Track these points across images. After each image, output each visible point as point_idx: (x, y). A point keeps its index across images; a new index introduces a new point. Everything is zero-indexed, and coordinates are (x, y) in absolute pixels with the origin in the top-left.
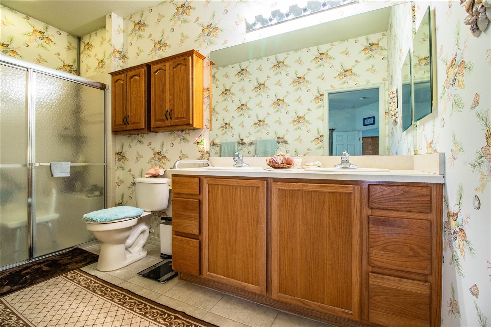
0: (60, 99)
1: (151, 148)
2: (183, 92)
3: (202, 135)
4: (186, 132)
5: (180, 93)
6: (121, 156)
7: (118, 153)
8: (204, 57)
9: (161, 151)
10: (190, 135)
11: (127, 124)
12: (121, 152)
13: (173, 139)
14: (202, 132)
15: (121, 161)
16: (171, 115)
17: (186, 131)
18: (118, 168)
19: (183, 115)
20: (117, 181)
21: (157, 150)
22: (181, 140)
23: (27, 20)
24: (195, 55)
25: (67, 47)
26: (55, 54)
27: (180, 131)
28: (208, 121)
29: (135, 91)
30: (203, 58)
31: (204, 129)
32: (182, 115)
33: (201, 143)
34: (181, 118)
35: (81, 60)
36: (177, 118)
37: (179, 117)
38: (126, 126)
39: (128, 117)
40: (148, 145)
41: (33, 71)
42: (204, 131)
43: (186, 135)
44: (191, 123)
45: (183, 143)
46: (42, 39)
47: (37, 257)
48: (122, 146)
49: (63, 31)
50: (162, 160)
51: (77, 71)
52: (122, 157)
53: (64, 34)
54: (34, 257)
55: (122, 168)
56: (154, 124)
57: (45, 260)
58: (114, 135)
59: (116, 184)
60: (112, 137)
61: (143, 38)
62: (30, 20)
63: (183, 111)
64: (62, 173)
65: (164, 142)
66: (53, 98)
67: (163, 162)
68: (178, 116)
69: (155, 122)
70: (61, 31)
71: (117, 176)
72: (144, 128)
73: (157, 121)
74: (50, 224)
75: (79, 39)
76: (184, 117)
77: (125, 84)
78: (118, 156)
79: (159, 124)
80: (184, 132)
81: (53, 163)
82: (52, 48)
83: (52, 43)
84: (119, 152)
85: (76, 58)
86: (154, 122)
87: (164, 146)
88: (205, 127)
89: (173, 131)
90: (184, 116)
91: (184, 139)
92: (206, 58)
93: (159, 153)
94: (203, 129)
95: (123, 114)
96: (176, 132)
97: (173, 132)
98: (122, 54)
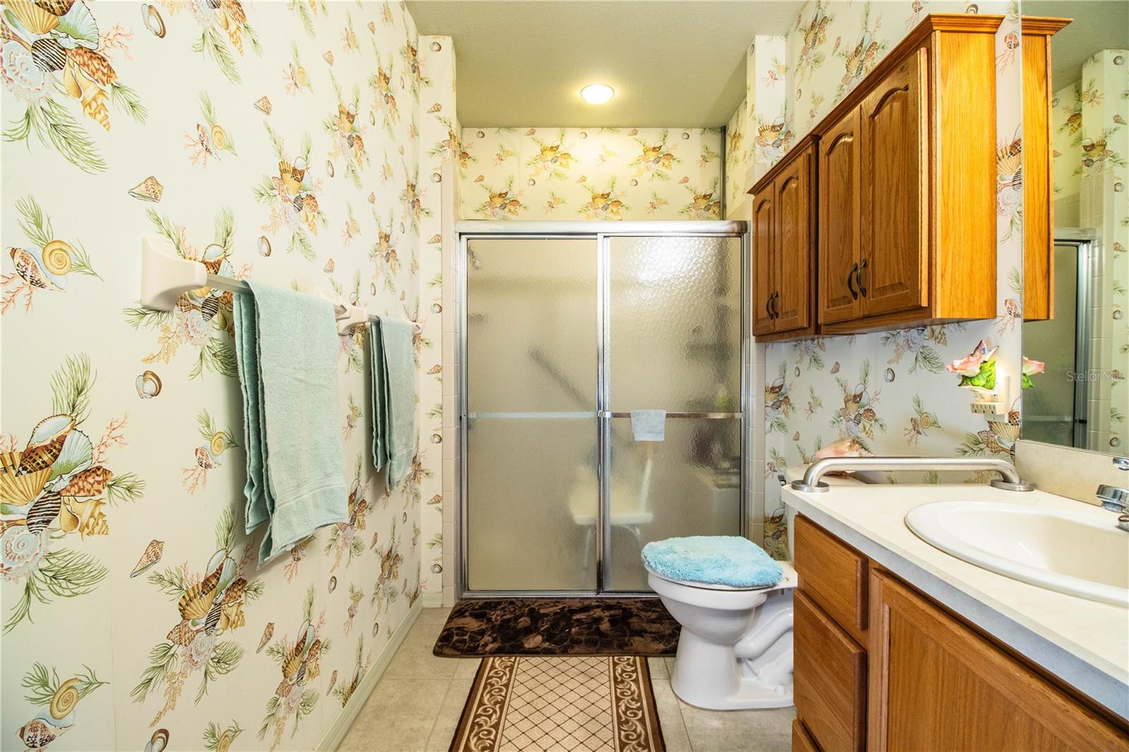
0: (701, 267)
1: (838, 381)
2: (897, 190)
3: (984, 345)
4: (933, 332)
5: (889, 197)
6: (778, 395)
7: (773, 388)
8: (992, 22)
9: (861, 394)
10: (945, 344)
11: (775, 316)
12: (782, 386)
13: (893, 356)
14: (992, 331)
15: (779, 409)
16: (862, 281)
17: (934, 327)
18: (771, 425)
19: (899, 275)
20: (769, 459)
21: (854, 388)
22: (916, 359)
23: (633, 137)
24: (942, 31)
25: (701, 159)
26: (681, 183)
27: (913, 328)
28: (1018, 282)
29: (789, 223)
30: (992, 26)
31: (998, 319)
32: (896, 277)
33: (976, 382)
34: (893, 286)
35: (727, 175)
36: (883, 290)
37: (888, 284)
38: (772, 321)
39: (777, 296)
40: (833, 372)
41: (605, 237)
42: (999, 326)
43: (931, 343)
44: (924, 303)
45: (923, 371)
46: (657, 161)
47: (611, 592)
48: (784, 370)
49: (692, 128)
50: (864, 421)
51: (720, 202)
52: (782, 399)
53: (695, 133)
54: (606, 590)
55: (781, 426)
56: (824, 313)
57: (618, 603)
58: (759, 344)
59: (767, 468)
60: (758, 349)
61: (823, 61)
62: (639, 133)
63: (898, 263)
64: (649, 432)
65: (868, 365)
66: (690, 267)
67: (867, 429)
68: (884, 282)
69: (828, 307)
70: (688, 131)
71: (768, 447)
72: (805, 325)
73: (832, 302)
74: (638, 531)
75: (723, 130)
76: (901, 283)
77: (772, 209)
78: (773, 396)
79: (841, 311)
80: (925, 332)
81: (635, 413)
82: (675, 171)
83: (675, 162)
84: (774, 386)
85: (719, 175)
86: (826, 309)
87: (871, 378)
88: (1001, 309)
89: (895, 330)
90: (902, 281)
91: (927, 358)
92: (1008, 17)
93: (857, 398)
94: (995, 317)
95: (769, 290)
96: (902, 332)
97: (895, 333)
98: (783, 130)
